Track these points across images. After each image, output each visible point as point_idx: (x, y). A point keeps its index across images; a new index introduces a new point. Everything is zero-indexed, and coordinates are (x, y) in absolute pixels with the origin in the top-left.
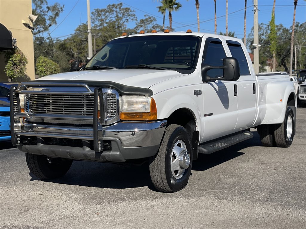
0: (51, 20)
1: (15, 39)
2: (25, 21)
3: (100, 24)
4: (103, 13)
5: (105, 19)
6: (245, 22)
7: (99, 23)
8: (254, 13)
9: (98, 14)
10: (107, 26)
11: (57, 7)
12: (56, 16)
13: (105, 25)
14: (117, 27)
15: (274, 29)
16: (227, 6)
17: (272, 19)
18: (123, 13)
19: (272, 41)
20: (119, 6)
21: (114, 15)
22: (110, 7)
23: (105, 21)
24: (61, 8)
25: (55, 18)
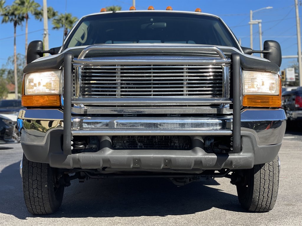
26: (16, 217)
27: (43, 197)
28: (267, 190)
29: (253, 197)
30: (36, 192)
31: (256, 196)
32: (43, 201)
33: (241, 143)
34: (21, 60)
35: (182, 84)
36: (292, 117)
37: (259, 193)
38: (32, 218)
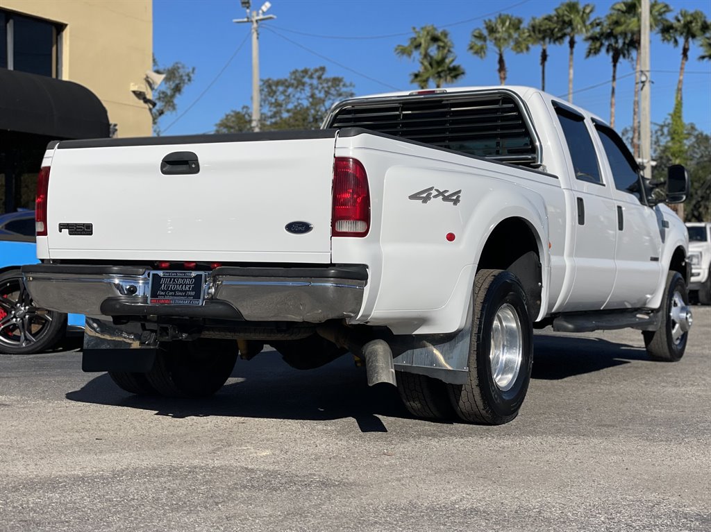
0: (163, 101)
1: (115, 125)
2: (137, 87)
3: (272, 113)
4: (281, 88)
5: (284, 102)
6: (611, 113)
7: (271, 111)
8: (642, 89)
9: (270, 90)
10: (290, 117)
11: (178, 73)
12: (175, 92)
13: (285, 115)
14: (311, 120)
15: (680, 131)
16: (571, 76)
17: (676, 108)
18: (327, 89)
19: (677, 158)
20: (317, 74)
21: (305, 93)
22: (298, 75)
23: (284, 106)
24: (188, 75)
25: (173, 96)
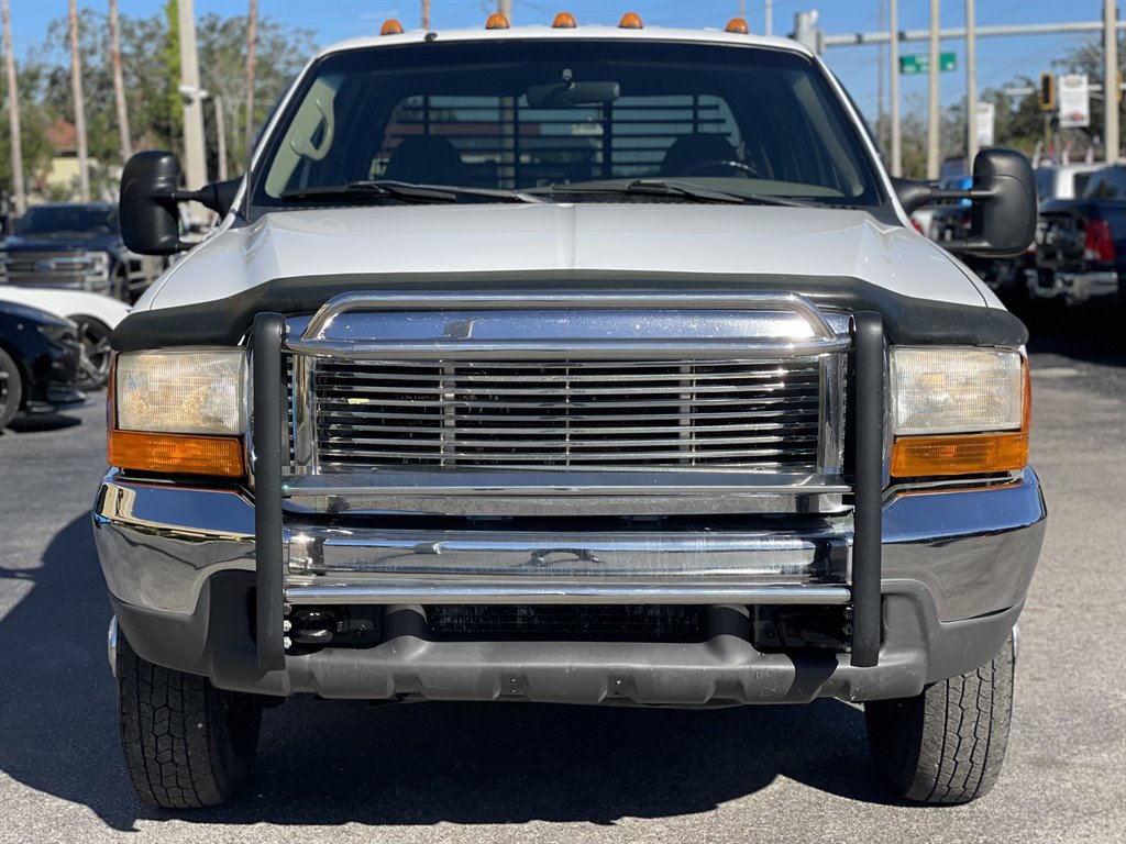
26: (100, 816)
27: (191, 761)
28: (968, 742)
29: (920, 764)
30: (167, 747)
31: (932, 761)
32: (191, 775)
33: (882, 619)
34: (94, 35)
35: (675, 410)
36: (1072, 296)
37: (943, 751)
38: (156, 823)
